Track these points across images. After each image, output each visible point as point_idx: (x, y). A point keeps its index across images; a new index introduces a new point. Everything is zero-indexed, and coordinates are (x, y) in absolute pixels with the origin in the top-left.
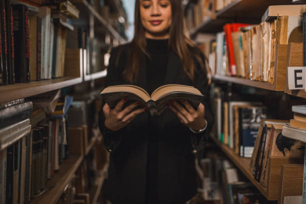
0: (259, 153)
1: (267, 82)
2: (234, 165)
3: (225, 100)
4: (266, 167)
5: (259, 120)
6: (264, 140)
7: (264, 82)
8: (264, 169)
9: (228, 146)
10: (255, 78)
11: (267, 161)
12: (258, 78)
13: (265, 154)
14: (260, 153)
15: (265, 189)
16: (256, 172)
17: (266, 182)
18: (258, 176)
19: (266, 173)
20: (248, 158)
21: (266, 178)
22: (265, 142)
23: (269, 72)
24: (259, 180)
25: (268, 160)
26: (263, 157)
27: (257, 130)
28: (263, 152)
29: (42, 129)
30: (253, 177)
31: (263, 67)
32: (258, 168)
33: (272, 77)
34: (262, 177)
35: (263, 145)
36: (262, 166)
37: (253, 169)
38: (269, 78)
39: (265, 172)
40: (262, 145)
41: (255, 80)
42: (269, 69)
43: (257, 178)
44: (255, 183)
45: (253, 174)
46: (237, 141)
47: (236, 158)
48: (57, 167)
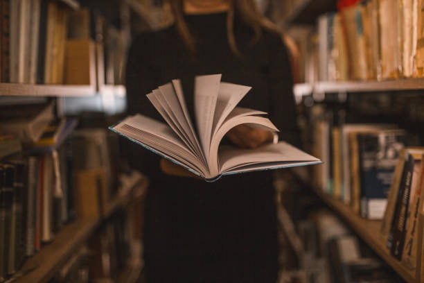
0: (399, 209)
1: (411, 77)
2: (352, 231)
3: (335, 123)
4: (413, 232)
5: (390, 153)
6: (408, 184)
7: (405, 78)
8: (409, 236)
9: (341, 199)
10: (387, 75)
11: (415, 222)
12: (392, 74)
13: (409, 210)
14: (401, 208)
15: (413, 274)
16: (394, 243)
17: (414, 261)
18: (397, 250)
19: (415, 244)
20: (377, 220)
21: (414, 253)
22: (410, 187)
23: (415, 57)
24: (399, 257)
25: (417, 219)
26: (407, 215)
27: (391, 170)
28: (407, 206)
29: (8, 168)
30: (388, 252)
31: (402, 50)
32: (398, 236)
33: (419, 66)
34: (406, 251)
35: (406, 191)
36: (404, 232)
37: (387, 236)
38: (415, 70)
39: (411, 242)
40: (403, 192)
41: (389, 79)
42: (414, 52)
43: (397, 252)
44: (392, 262)
45: (388, 247)
46: (357, 190)
47: (355, 219)
48: (47, 236)
